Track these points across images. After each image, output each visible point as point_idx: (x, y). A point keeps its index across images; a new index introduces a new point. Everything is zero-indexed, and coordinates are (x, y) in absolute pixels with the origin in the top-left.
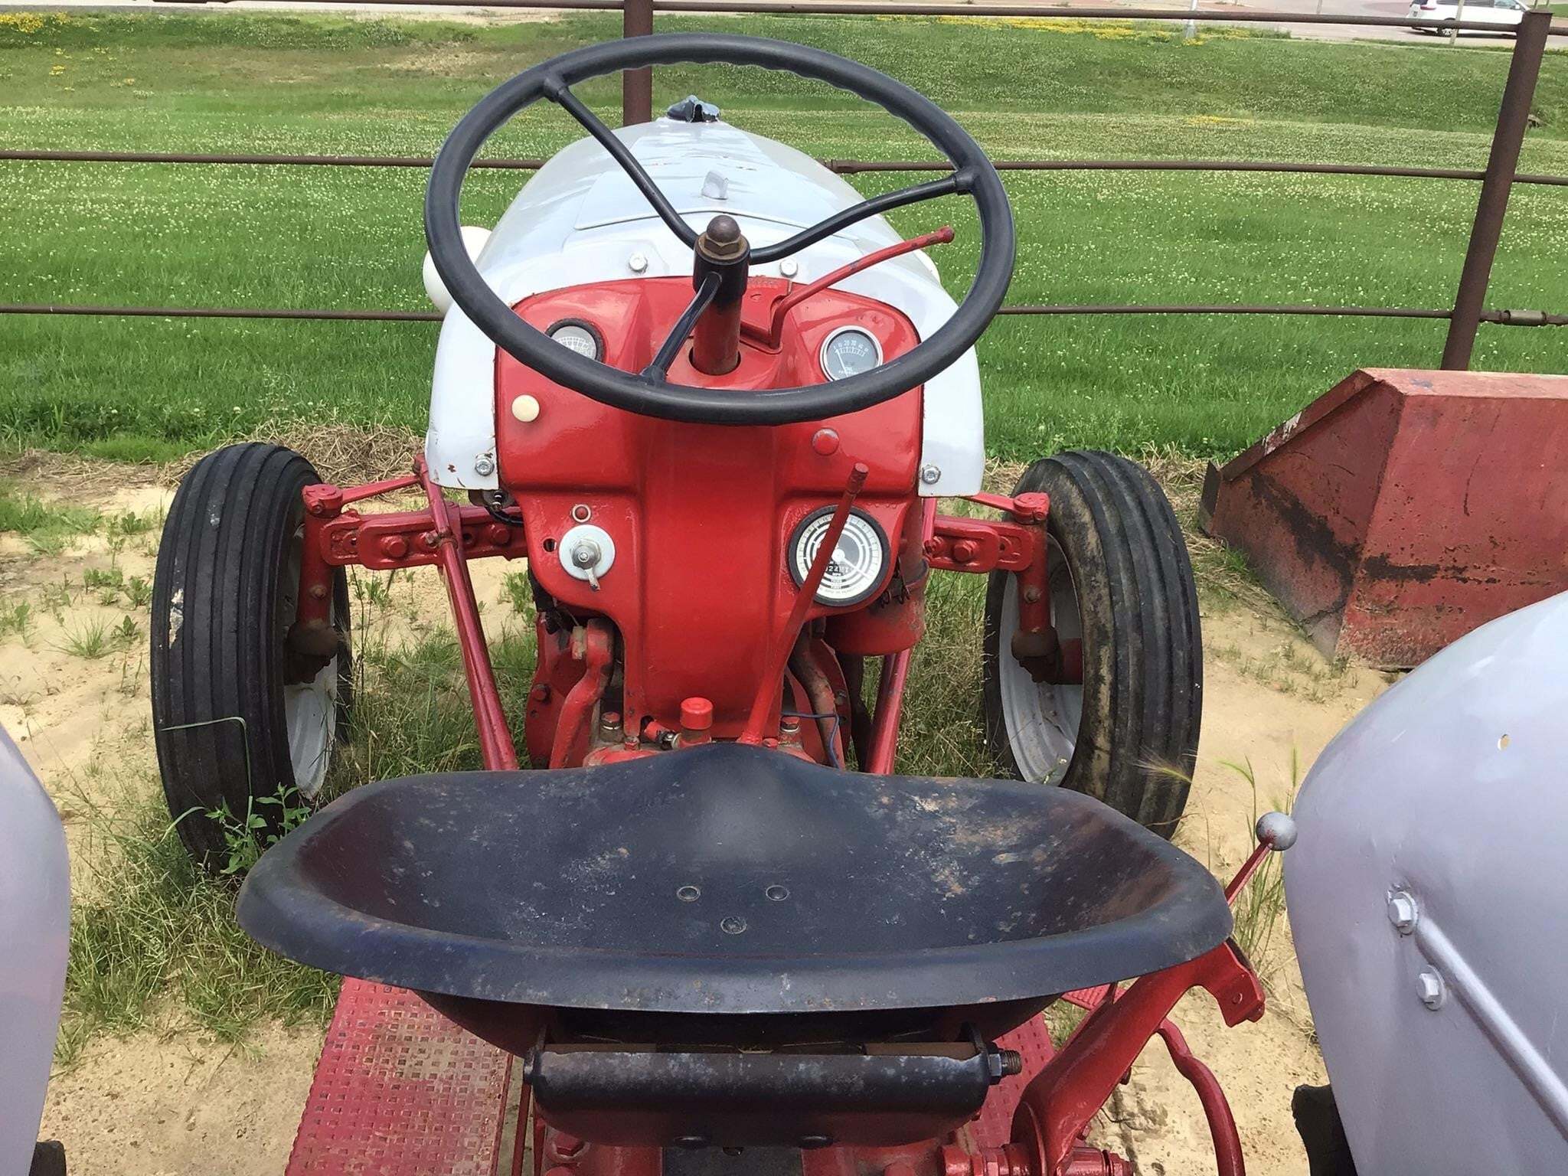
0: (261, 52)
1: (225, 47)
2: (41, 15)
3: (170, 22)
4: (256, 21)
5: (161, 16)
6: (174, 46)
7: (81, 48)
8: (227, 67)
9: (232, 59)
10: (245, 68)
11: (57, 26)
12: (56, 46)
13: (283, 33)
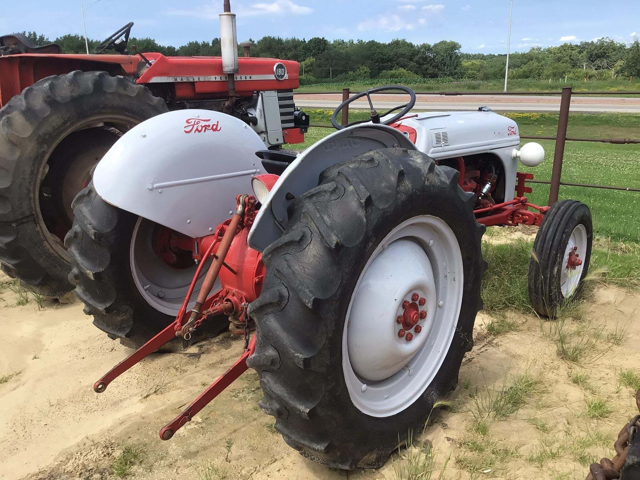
0: (621, 128)
1: (606, 126)
2: (540, 114)
3: (586, 117)
4: (622, 117)
5: (584, 115)
6: (586, 125)
7: (550, 125)
8: (604, 133)
9: (607, 130)
10: (611, 134)
11: (544, 118)
12: (542, 124)
13: (632, 121)
